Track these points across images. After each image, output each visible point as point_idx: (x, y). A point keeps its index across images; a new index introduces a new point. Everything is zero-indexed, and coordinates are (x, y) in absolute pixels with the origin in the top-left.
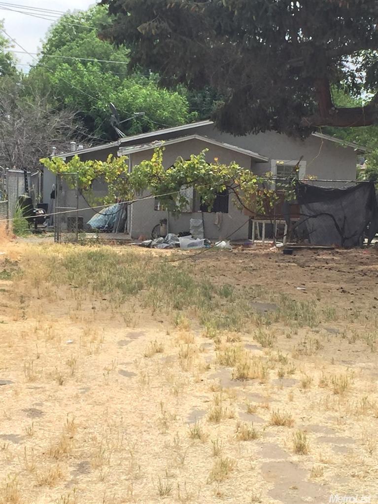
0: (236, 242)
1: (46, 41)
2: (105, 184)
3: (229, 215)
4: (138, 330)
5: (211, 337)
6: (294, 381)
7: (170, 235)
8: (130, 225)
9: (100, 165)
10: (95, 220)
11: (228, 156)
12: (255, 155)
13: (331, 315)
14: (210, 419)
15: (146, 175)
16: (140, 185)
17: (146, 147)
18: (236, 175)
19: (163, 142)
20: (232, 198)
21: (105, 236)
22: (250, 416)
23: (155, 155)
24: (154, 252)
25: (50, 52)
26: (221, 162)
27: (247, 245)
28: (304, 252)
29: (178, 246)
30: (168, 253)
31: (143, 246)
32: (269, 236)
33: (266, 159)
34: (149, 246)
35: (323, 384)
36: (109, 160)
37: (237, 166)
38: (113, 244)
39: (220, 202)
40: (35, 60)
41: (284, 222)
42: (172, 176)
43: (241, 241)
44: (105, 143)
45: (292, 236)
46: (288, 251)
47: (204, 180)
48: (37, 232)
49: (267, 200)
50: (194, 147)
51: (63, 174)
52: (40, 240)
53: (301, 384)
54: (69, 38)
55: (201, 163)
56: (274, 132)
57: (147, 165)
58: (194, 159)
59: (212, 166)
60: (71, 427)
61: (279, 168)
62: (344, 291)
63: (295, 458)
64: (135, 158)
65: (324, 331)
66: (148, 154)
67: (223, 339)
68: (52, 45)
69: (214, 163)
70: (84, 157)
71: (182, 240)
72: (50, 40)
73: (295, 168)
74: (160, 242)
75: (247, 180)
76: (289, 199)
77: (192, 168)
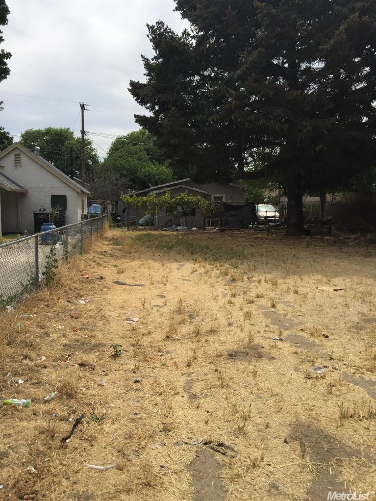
0: (199, 228)
1: (110, 148)
2: (147, 206)
3: (196, 217)
4: (182, 263)
5: (213, 265)
6: (254, 281)
7: (174, 226)
8: (156, 223)
9: (145, 198)
10: (141, 221)
11: (195, 194)
12: (206, 192)
13: (252, 255)
14: (232, 296)
15: (163, 202)
16: (161, 206)
17: (162, 191)
18: (199, 201)
19: (170, 188)
20: (197, 211)
21: (147, 227)
22: (245, 294)
23: (167, 194)
24: (168, 233)
25: (112, 152)
26: (193, 196)
27: (204, 229)
28: (228, 231)
29: (177, 230)
30: (175, 233)
31: (163, 230)
32: (212, 225)
33: (210, 194)
34: (166, 231)
35: (266, 281)
36: (148, 196)
37: (200, 198)
38: (151, 230)
39: (193, 212)
40: (106, 156)
41: (218, 219)
42: (173, 202)
43: (202, 227)
44: (143, 189)
45: (221, 225)
46: (222, 231)
47: (187, 203)
48: (118, 226)
49: (212, 211)
50: (182, 190)
51: (130, 202)
52: (121, 230)
53: (257, 281)
54: (120, 147)
55: (185, 196)
56: (215, 183)
57: (163, 198)
58: (182, 195)
59: (189, 198)
60: (181, 301)
61: (215, 197)
62: (252, 246)
63: (273, 310)
64: (158, 195)
65: (253, 261)
66: (164, 193)
67: (218, 265)
68: (113, 150)
69: (190, 196)
70: (138, 195)
71: (179, 228)
72: (112, 148)
73: (222, 197)
74: (170, 229)
75: (204, 203)
76: (221, 210)
77: (182, 198)
